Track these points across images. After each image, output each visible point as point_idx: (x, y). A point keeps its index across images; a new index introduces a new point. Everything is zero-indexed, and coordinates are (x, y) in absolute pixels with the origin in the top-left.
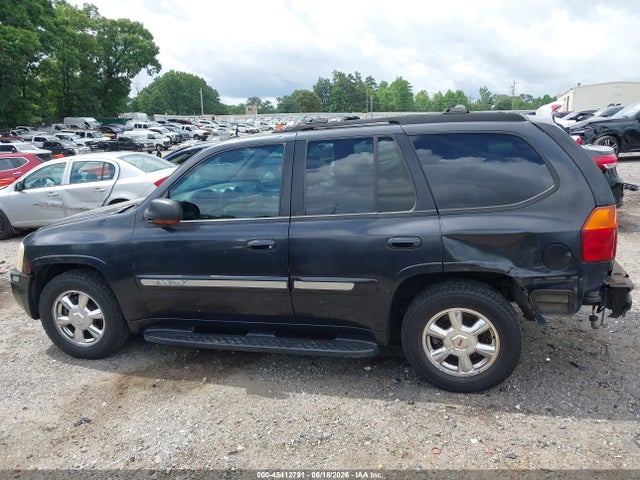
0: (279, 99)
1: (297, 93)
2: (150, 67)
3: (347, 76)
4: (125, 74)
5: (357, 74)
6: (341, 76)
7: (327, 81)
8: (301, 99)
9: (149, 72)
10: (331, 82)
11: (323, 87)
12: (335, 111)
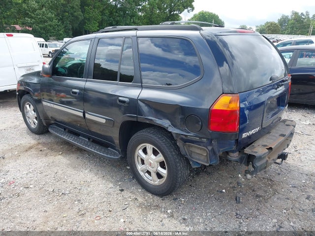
0: (257, 27)
1: (267, 23)
2: (189, 8)
3: (300, 14)
4: (177, 13)
5: (307, 12)
6: (296, 14)
7: (287, 17)
8: (269, 26)
9: (188, 11)
10: (290, 17)
11: (284, 21)
12: (289, 34)
